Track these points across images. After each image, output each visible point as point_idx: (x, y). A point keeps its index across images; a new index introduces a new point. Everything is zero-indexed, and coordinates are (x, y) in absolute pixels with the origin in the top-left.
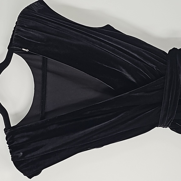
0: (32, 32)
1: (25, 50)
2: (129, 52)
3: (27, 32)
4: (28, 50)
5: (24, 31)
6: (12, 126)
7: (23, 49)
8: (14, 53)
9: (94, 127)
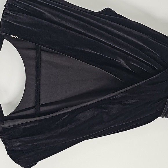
0: (22, 16)
1: (14, 37)
3: (16, 16)
4: (18, 37)
5: (14, 15)
6: (4, 116)
7: (12, 36)
8: (4, 39)
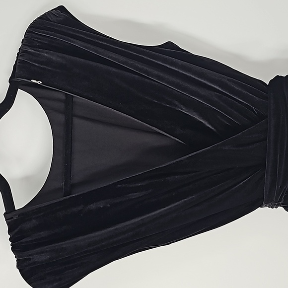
0: (46, 53)
2: (205, 84)
3: (37, 54)
4: (41, 83)
7: (33, 81)
8: (19, 89)
9: (158, 211)
